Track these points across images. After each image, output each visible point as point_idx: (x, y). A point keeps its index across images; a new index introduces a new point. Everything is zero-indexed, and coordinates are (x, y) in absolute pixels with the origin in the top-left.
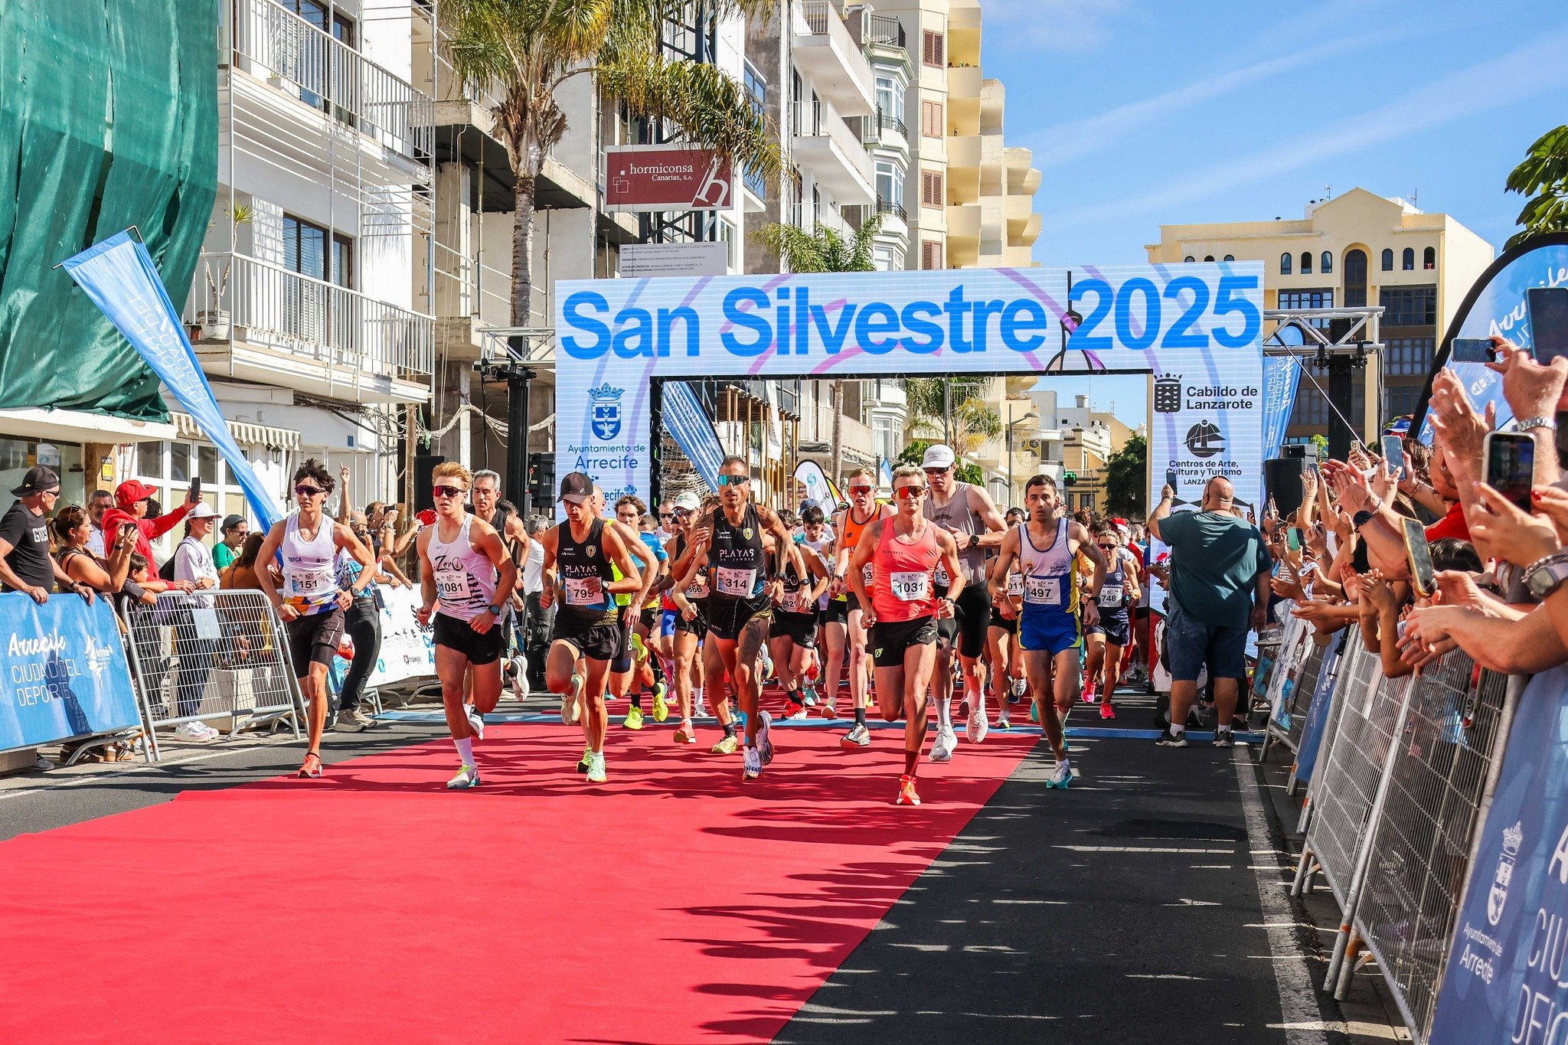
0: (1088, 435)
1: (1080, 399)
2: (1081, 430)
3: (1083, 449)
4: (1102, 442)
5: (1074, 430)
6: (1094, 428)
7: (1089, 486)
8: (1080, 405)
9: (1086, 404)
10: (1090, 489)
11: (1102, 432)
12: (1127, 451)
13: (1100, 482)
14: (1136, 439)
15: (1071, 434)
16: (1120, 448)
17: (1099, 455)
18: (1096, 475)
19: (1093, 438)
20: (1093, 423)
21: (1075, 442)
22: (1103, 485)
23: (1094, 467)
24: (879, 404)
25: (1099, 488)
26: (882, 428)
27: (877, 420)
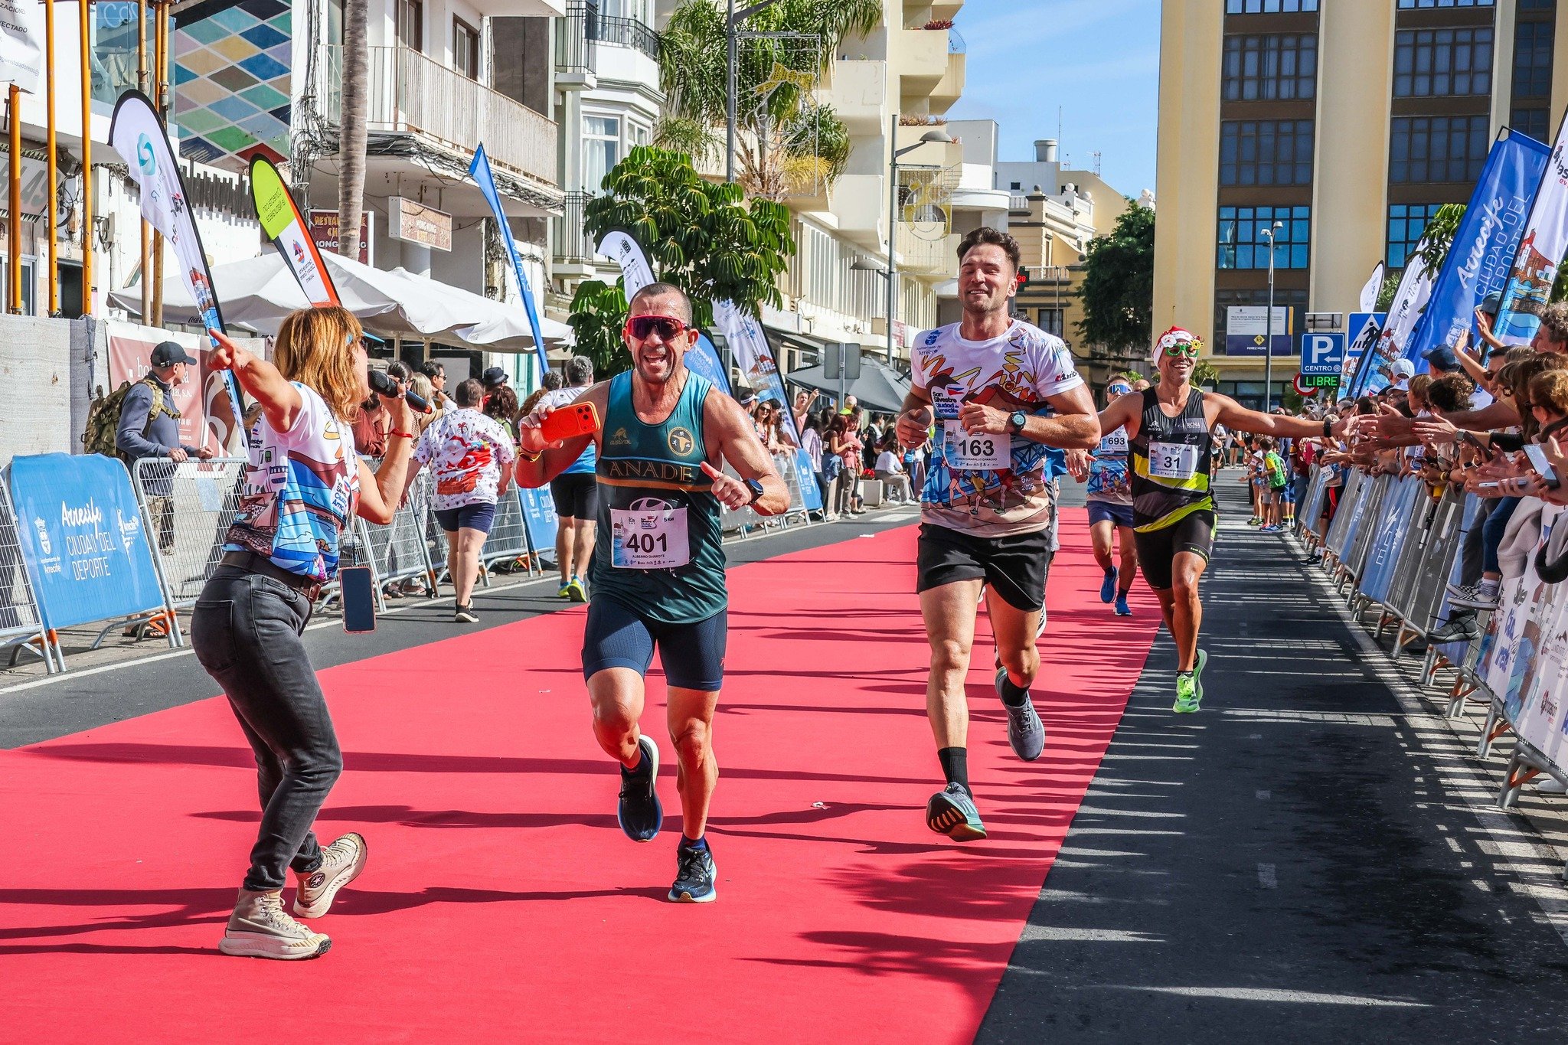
0: (1051, 207)
1: (1042, 147)
2: (1041, 198)
3: (1045, 231)
4: (1077, 221)
5: (1030, 198)
6: (1065, 197)
7: (1052, 294)
8: (1042, 158)
9: (1052, 155)
10: (1055, 300)
11: (1077, 203)
12: (1119, 234)
13: (1072, 289)
14: (1137, 212)
15: (1023, 204)
16: (1109, 229)
17: (1072, 243)
18: (1065, 275)
19: (1065, 214)
20: (1063, 189)
21: (1033, 219)
22: (1078, 295)
23: (1061, 261)
24: (590, 80)
25: (1070, 299)
26: (602, 136)
27: (592, 119)
